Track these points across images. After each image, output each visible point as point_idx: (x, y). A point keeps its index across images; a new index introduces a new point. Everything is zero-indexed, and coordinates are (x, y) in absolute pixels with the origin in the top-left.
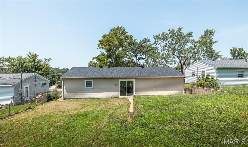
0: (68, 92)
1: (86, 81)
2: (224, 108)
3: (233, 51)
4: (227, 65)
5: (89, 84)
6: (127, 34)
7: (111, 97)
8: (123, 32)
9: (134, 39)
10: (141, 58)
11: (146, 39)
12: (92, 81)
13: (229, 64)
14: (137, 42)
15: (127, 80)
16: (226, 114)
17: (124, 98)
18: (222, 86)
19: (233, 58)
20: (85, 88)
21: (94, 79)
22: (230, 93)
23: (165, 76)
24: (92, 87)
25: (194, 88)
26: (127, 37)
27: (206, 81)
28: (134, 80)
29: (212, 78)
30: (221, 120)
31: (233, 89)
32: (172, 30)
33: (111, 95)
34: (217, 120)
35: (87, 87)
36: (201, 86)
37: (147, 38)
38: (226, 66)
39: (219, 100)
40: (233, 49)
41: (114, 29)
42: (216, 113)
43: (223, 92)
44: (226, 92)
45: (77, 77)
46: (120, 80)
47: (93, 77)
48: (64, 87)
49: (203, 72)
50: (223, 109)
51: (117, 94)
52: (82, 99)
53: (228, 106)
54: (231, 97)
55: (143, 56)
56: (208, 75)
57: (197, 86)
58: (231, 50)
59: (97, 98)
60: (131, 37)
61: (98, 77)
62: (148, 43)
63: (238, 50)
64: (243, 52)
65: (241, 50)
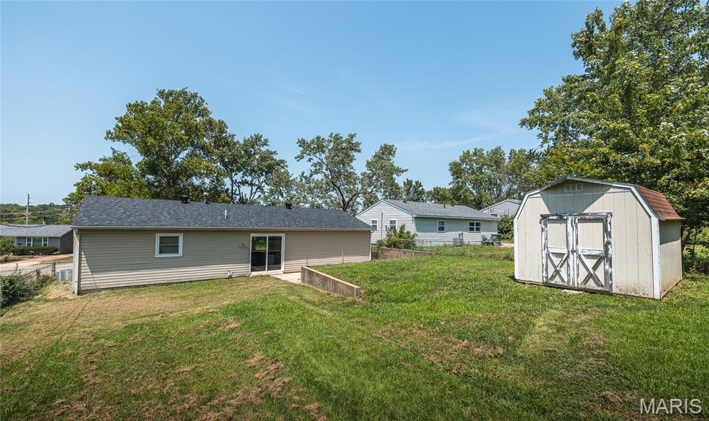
0: (95, 269)
1: (161, 237)
5: (169, 245)
6: (210, 116)
7: (230, 277)
8: (196, 107)
9: (230, 131)
10: (244, 183)
11: (258, 138)
12: (178, 237)
14: (238, 142)
15: (267, 235)
17: (262, 276)
20: (157, 255)
21: (186, 232)
23: (342, 227)
24: (177, 251)
25: (383, 250)
26: (210, 122)
27: (400, 237)
28: (283, 235)
29: (408, 233)
32: (336, 135)
33: (229, 271)
35: (161, 252)
36: (395, 246)
37: (261, 136)
41: (171, 93)
43: (430, 254)
44: (435, 254)
45: (135, 224)
46: (252, 235)
47: (185, 226)
48: (80, 255)
49: (392, 222)
51: (244, 268)
52: (144, 286)
55: (249, 179)
56: (403, 227)
57: (386, 246)
59: (190, 282)
60: (222, 127)
61: (197, 226)
62: (264, 149)
63: (414, 183)
64: (421, 188)
65: (419, 184)
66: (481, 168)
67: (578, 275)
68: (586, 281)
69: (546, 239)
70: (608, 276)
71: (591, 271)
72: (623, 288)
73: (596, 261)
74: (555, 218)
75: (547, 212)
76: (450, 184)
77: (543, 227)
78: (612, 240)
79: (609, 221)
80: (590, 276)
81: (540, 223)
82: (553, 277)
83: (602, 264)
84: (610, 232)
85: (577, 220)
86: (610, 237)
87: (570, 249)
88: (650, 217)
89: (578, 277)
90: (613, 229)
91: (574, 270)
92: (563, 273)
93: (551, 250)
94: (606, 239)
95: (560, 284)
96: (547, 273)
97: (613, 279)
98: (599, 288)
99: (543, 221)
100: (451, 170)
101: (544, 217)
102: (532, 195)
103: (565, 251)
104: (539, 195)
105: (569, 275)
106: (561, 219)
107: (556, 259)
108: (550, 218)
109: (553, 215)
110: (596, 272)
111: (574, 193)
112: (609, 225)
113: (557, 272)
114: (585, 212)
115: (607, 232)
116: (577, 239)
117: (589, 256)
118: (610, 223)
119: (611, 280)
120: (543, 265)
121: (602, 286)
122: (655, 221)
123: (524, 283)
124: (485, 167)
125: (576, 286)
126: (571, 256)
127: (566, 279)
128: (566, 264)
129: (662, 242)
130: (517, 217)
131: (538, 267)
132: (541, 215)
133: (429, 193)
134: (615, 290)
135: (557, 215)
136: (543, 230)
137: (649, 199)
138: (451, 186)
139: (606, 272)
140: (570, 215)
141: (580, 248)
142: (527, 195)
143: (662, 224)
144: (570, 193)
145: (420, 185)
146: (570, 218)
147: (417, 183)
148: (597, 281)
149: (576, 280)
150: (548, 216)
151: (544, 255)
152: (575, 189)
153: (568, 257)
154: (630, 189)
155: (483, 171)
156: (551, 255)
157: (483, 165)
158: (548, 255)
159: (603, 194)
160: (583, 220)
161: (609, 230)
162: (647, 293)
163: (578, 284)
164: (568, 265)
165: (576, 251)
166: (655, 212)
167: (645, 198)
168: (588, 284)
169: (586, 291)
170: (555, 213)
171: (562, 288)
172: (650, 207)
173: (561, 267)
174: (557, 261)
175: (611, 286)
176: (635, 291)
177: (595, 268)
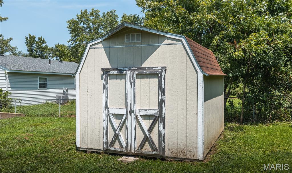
2: (27, 139)
3: (30, 41)
4: (24, 68)
13: (29, 65)
16: (32, 145)
18: (18, 104)
19: (30, 53)
22: (29, 115)
30: (26, 155)
31: (33, 109)
34: (20, 156)
38: (22, 69)
39: (17, 128)
40: (30, 37)
42: (18, 147)
43: (20, 115)
44: (24, 115)
50: (25, 139)
53: (32, 134)
54: (32, 121)
58: (27, 38)
63: (37, 39)
64: (44, 45)
65: (42, 41)
66: (97, 29)
67: (135, 139)
68: (142, 145)
69: (107, 98)
70: (162, 137)
71: (147, 133)
72: (174, 150)
73: (151, 121)
74: (115, 72)
75: (108, 66)
76: (69, 42)
77: (104, 83)
78: (166, 98)
79: (163, 76)
80: (146, 139)
81: (102, 79)
82: (113, 143)
83: (157, 125)
84: (164, 88)
85: (135, 76)
86: (164, 94)
87: (129, 110)
88: (197, 72)
89: (135, 141)
90: (167, 85)
91: (131, 134)
92: (122, 138)
93: (112, 111)
94: (160, 98)
95: (119, 150)
96: (107, 139)
97: (166, 141)
98: (154, 152)
99: (104, 77)
100: (69, 27)
101: (105, 71)
102: (94, 45)
103: (123, 112)
104: (100, 45)
105: (127, 140)
106: (121, 75)
107: (115, 120)
108: (111, 72)
109: (113, 70)
110: (151, 135)
111: (133, 44)
112: (163, 81)
113: (117, 136)
114: (143, 66)
115: (161, 90)
116: (135, 97)
117: (145, 117)
118: (164, 79)
119: (164, 142)
120: (104, 129)
121: (156, 150)
122: (200, 75)
123: (85, 152)
124: (101, 27)
125: (133, 152)
126: (129, 117)
127: (124, 144)
128: (124, 126)
129: (206, 100)
130: (79, 71)
131: (99, 132)
132: (102, 69)
133: (52, 49)
134: (167, 153)
135: (117, 69)
136: (104, 88)
137: (197, 53)
138: (70, 44)
139: (160, 134)
140: (129, 70)
141: (137, 108)
142: (89, 45)
143: (207, 79)
144: (130, 44)
145: (44, 42)
146: (129, 73)
147: (39, 39)
148: (152, 144)
149: (133, 144)
150: (109, 70)
151: (105, 117)
152: (134, 40)
153: (126, 118)
154: (181, 41)
155: (99, 31)
156: (112, 117)
157: (99, 26)
158: (108, 116)
159: (159, 46)
160: (140, 76)
161: (163, 86)
162: (193, 154)
163: (135, 149)
164: (127, 128)
165: (133, 112)
166: (201, 67)
167: (194, 52)
168: (144, 149)
169: (142, 156)
170: (116, 67)
171: (121, 154)
172: (198, 61)
173: (120, 130)
174: (116, 123)
175: (164, 149)
176: (183, 152)
177: (150, 130)
